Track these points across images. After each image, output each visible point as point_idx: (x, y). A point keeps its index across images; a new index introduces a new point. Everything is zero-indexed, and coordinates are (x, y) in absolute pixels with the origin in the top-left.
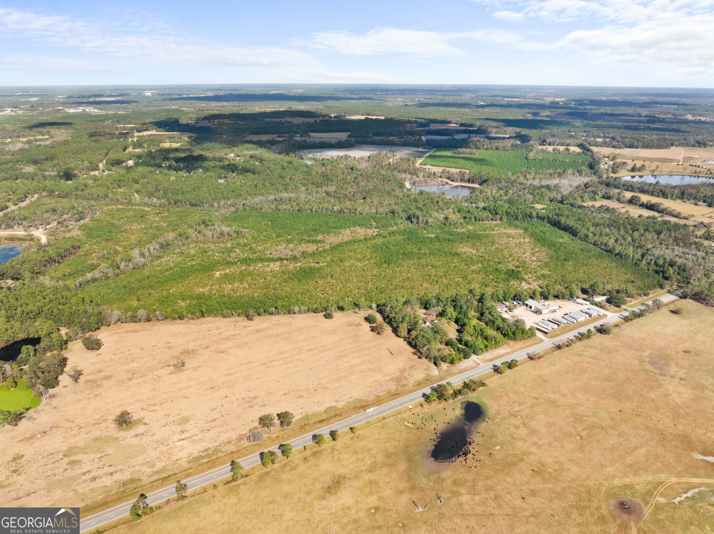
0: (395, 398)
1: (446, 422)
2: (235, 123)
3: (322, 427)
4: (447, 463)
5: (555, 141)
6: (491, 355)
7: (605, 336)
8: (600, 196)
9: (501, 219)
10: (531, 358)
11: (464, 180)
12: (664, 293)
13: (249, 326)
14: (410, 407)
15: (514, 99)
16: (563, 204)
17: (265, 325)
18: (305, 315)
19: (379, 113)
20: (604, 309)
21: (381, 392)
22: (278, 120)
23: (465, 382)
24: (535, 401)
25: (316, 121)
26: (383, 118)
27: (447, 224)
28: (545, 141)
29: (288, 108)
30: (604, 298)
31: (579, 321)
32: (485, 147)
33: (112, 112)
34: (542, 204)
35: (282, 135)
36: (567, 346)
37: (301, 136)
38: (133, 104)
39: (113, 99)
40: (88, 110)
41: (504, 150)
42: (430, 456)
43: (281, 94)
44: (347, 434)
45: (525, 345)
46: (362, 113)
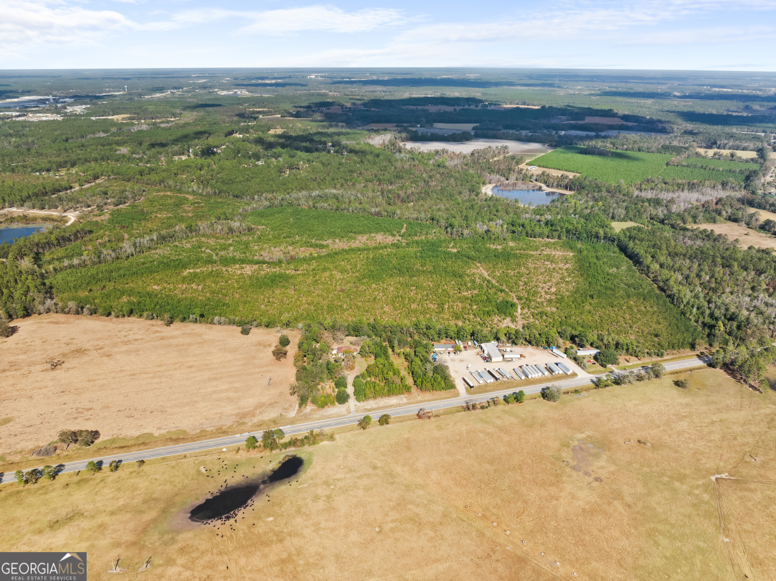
0: (219, 437)
1: (246, 475)
2: (367, 110)
3: (118, 453)
4: (199, 523)
5: (726, 144)
6: (377, 403)
7: (549, 402)
8: (725, 217)
9: (559, 237)
10: (419, 416)
11: (561, 186)
12: (692, 356)
13: (160, 332)
14: (224, 450)
15: (725, 90)
16: (664, 224)
17: (176, 333)
18: (225, 327)
19: (536, 103)
20: (580, 366)
21: (210, 427)
22: (414, 107)
23: (312, 432)
24: (371, 471)
25: (455, 110)
26: (537, 107)
27: (486, 237)
28: (715, 143)
29: (441, 94)
30: (594, 352)
31: (530, 377)
32: (625, 147)
33: (257, 95)
34: (636, 222)
35: (400, 124)
36: (482, 408)
37: (421, 127)
38: (287, 87)
39: (273, 81)
40: (239, 93)
41: (648, 152)
42: (190, 510)
43: (449, 78)
44: (133, 465)
45: (430, 398)
46: (517, 101)
